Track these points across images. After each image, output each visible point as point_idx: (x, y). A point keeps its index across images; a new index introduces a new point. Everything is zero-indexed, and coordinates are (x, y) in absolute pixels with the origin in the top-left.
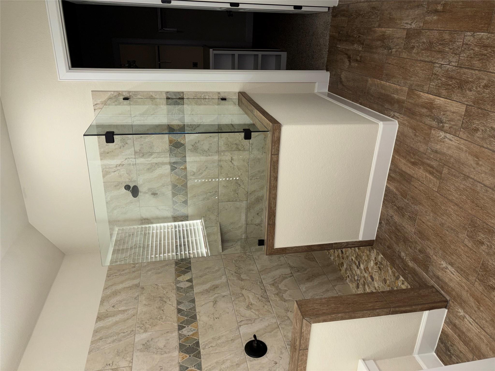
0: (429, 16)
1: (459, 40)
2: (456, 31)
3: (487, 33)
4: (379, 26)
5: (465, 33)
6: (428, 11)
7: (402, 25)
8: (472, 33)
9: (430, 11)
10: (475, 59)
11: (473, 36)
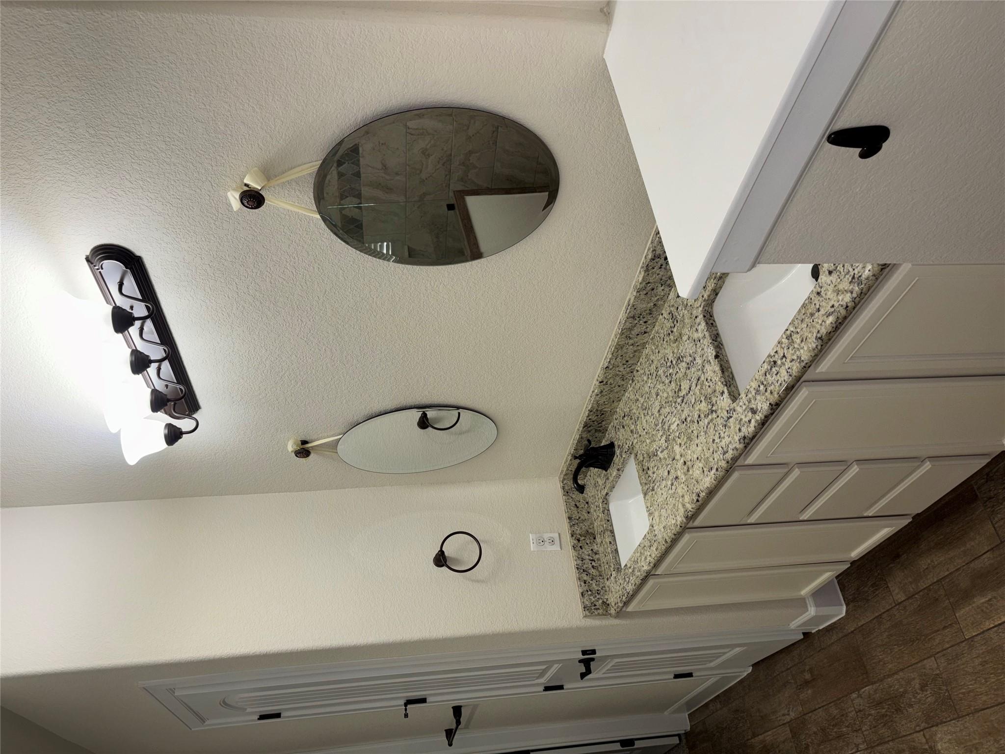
0: (802, 693)
1: (849, 710)
2: (840, 698)
3: (870, 685)
4: (754, 735)
5: (850, 697)
6: (798, 686)
7: (780, 720)
8: (857, 693)
9: (800, 685)
10: (880, 726)
11: (860, 696)
